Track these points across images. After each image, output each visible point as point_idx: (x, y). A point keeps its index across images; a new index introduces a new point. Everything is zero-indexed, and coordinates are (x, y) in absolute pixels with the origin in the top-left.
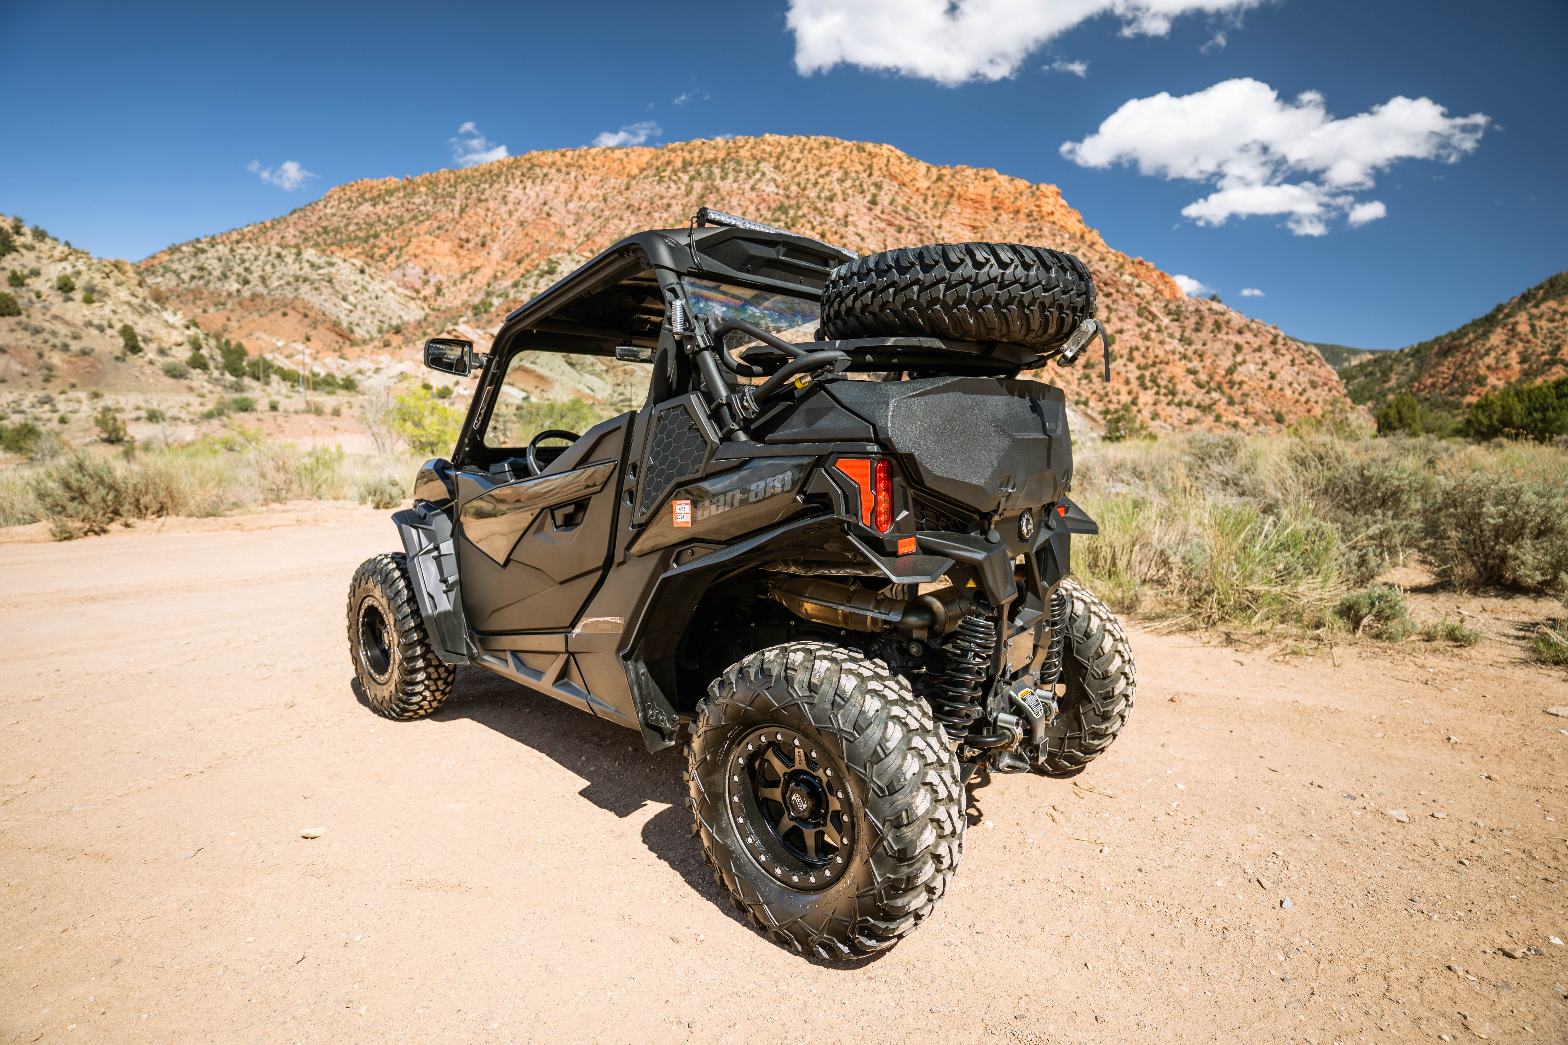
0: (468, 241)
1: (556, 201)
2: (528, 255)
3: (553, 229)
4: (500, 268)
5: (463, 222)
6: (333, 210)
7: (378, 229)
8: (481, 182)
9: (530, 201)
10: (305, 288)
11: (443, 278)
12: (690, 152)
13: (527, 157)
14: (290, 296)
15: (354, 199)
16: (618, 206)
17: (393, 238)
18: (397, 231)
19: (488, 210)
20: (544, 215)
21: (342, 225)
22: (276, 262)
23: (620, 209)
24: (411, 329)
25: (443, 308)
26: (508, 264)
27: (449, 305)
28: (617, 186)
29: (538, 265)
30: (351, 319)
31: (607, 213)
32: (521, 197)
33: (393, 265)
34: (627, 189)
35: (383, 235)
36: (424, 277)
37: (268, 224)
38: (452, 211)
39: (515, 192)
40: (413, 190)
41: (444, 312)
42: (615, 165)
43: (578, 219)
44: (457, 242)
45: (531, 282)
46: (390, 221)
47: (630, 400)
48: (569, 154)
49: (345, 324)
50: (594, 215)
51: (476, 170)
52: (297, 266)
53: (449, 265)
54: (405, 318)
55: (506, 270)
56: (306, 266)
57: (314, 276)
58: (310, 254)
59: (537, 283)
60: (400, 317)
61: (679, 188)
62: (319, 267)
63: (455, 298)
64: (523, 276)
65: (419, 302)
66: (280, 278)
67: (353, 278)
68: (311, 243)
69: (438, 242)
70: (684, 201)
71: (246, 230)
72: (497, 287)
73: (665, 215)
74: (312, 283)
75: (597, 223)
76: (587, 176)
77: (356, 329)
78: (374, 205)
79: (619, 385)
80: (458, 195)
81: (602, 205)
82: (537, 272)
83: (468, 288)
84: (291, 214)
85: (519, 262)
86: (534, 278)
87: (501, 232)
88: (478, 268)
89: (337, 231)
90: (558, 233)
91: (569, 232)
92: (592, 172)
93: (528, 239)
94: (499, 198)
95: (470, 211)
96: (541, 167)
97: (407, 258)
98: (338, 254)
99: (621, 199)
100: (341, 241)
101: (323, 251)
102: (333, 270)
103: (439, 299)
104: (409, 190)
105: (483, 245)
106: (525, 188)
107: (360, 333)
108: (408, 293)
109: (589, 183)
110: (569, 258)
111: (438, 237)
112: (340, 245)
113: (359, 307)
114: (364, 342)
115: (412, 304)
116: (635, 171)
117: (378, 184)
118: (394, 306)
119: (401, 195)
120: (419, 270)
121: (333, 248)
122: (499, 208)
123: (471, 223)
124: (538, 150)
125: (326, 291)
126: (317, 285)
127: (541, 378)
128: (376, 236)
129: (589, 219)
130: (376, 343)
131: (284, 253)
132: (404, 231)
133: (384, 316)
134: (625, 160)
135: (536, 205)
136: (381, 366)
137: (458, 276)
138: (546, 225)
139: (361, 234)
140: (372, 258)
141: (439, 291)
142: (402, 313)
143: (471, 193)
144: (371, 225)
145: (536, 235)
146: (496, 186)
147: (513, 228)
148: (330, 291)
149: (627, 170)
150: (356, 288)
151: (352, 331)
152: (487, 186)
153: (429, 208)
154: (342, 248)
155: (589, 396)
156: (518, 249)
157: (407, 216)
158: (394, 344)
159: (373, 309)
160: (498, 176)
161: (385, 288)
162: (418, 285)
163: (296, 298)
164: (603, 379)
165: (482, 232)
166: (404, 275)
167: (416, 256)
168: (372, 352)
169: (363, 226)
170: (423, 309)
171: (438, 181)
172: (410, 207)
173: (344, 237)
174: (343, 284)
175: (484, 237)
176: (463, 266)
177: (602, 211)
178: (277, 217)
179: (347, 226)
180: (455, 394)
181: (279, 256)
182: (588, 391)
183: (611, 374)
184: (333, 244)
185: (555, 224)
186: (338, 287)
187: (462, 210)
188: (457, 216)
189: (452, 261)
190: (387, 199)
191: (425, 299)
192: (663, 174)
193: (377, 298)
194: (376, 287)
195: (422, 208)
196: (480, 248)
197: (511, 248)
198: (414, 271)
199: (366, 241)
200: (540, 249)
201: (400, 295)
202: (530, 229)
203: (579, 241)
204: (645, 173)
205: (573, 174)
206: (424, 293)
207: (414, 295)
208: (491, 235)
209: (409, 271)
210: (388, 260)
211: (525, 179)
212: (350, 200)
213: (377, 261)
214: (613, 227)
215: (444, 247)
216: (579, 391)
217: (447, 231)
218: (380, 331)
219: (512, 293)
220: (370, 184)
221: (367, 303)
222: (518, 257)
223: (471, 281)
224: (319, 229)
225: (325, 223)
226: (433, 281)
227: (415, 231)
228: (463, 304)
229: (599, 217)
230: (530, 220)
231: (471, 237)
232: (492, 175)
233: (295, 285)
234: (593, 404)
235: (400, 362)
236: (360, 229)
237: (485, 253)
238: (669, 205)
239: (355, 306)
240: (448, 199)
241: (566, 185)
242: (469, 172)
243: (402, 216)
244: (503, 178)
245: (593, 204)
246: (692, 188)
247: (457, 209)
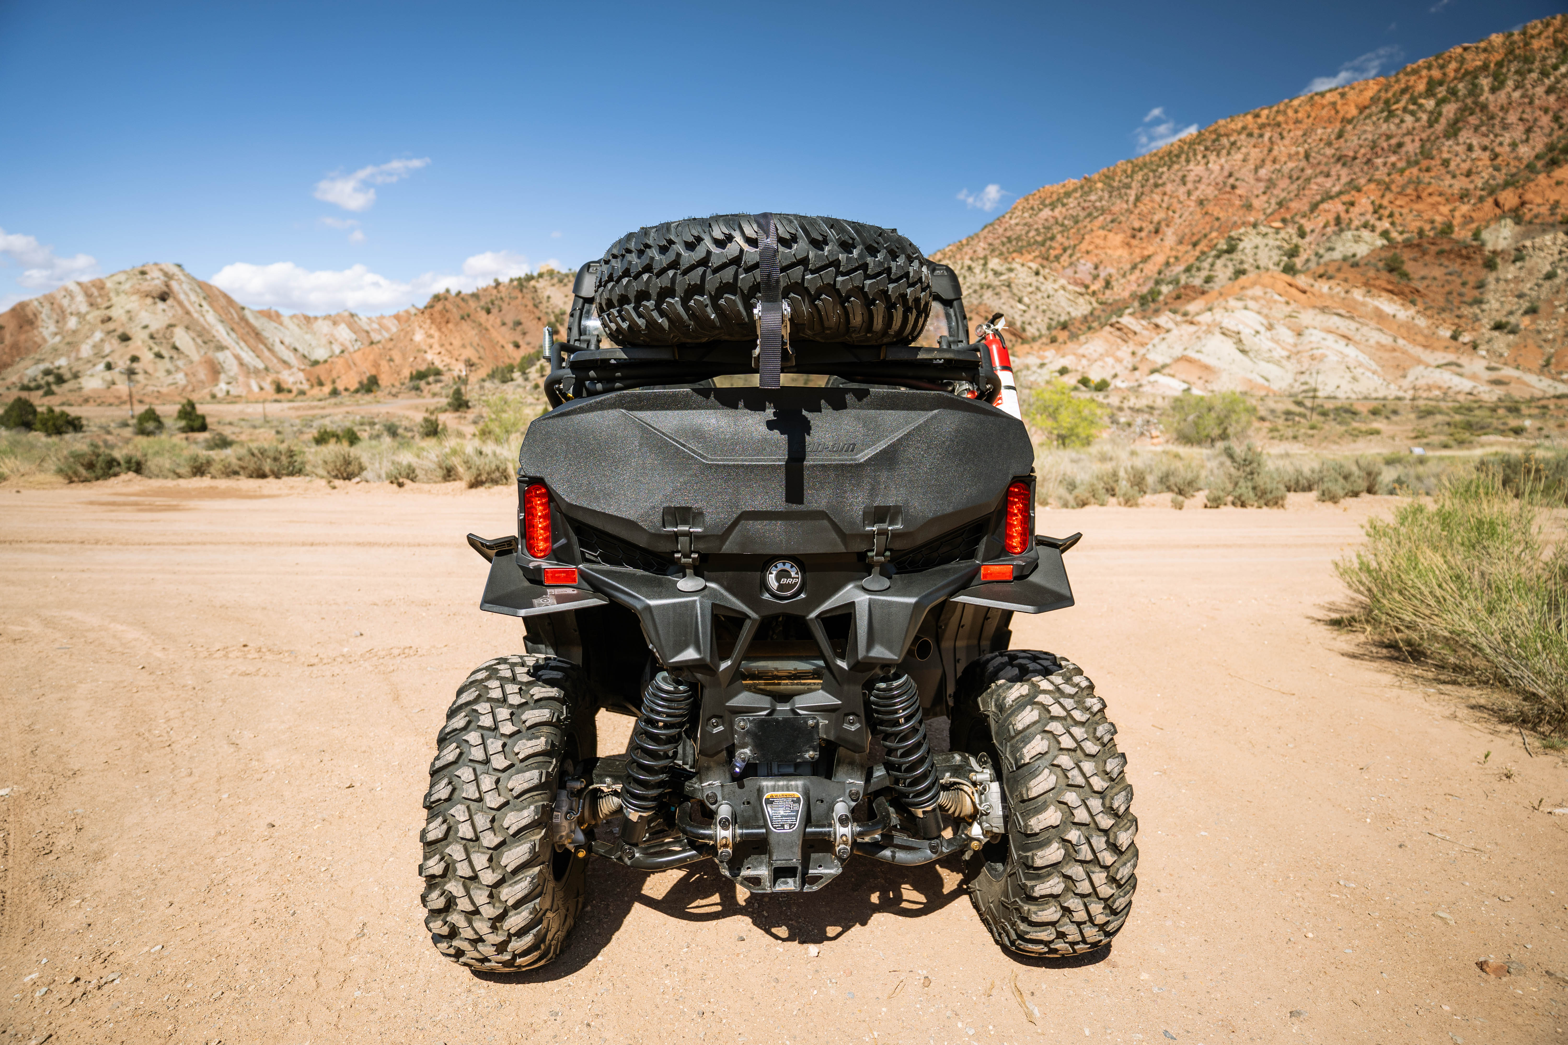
0: (1141, 230)
1: (1244, 170)
2: (1205, 236)
3: (1238, 202)
4: (1174, 253)
5: (1137, 211)
6: (1017, 221)
7: (1055, 231)
8: (1159, 166)
9: (1213, 176)
10: (988, 294)
11: (1112, 271)
12: (1442, 67)
13: (1212, 128)
14: (976, 302)
15: (1036, 207)
16: (1325, 160)
17: (1068, 238)
18: (1073, 231)
19: (1165, 194)
20: (1228, 189)
21: (1023, 232)
22: (967, 274)
23: (1326, 164)
24: (1077, 324)
25: (1110, 301)
26: (1183, 248)
27: (1117, 298)
28: (1324, 137)
29: (1216, 245)
30: (1024, 319)
31: (1309, 172)
32: (1201, 174)
33: (1066, 264)
34: (1340, 136)
35: (1059, 237)
36: (1094, 272)
37: (964, 242)
38: (1127, 202)
39: (1196, 169)
40: (1090, 188)
41: (1111, 304)
42: (1324, 112)
43: (1271, 184)
44: (1129, 232)
45: (1206, 265)
46: (1066, 222)
47: (1315, 390)
48: (1265, 112)
49: (1018, 324)
50: (1290, 177)
51: (1155, 155)
52: (983, 275)
53: (1120, 257)
54: (1073, 314)
55: (1180, 255)
56: (990, 274)
57: (996, 283)
58: (994, 263)
59: (1212, 265)
60: (1069, 313)
61: (1418, 120)
62: (1001, 274)
63: (1124, 290)
64: (1198, 259)
65: (1087, 297)
66: (969, 288)
67: (1028, 280)
68: (997, 253)
69: (1111, 235)
70: (1424, 136)
71: (947, 249)
72: (1168, 273)
73: (1393, 158)
74: (994, 289)
75: (1295, 186)
76: (1285, 134)
77: (1028, 327)
78: (1052, 210)
79: (1302, 373)
80: (1134, 185)
81: (1304, 163)
82: (1214, 253)
83: (1138, 278)
84: (983, 229)
85: (1195, 245)
86: (1210, 260)
87: (1177, 215)
88: (1149, 257)
89: (1019, 239)
90: (1243, 206)
91: (1256, 203)
92: (1292, 126)
93: (1207, 218)
94: (1178, 179)
95: (1146, 199)
96: (1227, 135)
97: (1079, 255)
98: (1017, 260)
99: (1329, 151)
100: (1022, 247)
101: (1006, 259)
102: (1012, 275)
103: (1108, 292)
104: (1086, 189)
105: (1157, 231)
106: (1207, 163)
107: (1031, 331)
108: (1078, 289)
109: (1287, 142)
110: (1254, 232)
111: (1110, 231)
112: (1020, 251)
113: (1032, 307)
114: (1034, 339)
115: (1081, 300)
116: (1353, 111)
117: (1058, 188)
118: (1064, 303)
119: (1078, 195)
120: (1090, 266)
121: (1014, 255)
122: (1177, 190)
123: (1145, 211)
124: (1224, 117)
125: (1005, 295)
126: (998, 290)
127: (1206, 368)
128: (1052, 238)
129: (1284, 183)
130: (1044, 340)
131: (973, 265)
132: (1078, 230)
133: (1054, 313)
134: (1340, 102)
135: (1220, 180)
136: (1046, 361)
137: (1127, 267)
138: (1229, 200)
139: (1039, 239)
140: (1047, 259)
141: (1108, 285)
142: (1071, 309)
143: (1147, 180)
144: (1048, 228)
145: (1216, 212)
146: (1176, 167)
147: (1191, 209)
148: (1008, 294)
149: (1341, 115)
150: (1030, 289)
151: (1024, 330)
152: (1165, 169)
153: (1104, 203)
154: (1022, 254)
155: (1262, 387)
156: (1195, 230)
157: (1082, 214)
158: (1060, 340)
159: (1045, 307)
160: (1178, 156)
161: (1056, 286)
162: (1088, 280)
163: (980, 304)
164: (1282, 367)
165: (1156, 218)
166: (1076, 272)
167: (1088, 252)
168: (1040, 349)
169: (1042, 230)
170: (1091, 303)
171: (1115, 173)
172: (1086, 205)
173: (1025, 243)
174: (1021, 287)
175: (1159, 223)
176: (1134, 256)
177: (1303, 170)
178: (972, 234)
179: (1028, 232)
180: (1112, 386)
181: (970, 268)
182: (1261, 381)
183: (1293, 360)
184: (1014, 251)
185: (1240, 196)
186: (1015, 291)
187: (1138, 199)
188: (1131, 206)
189: (1123, 253)
190: (1065, 201)
191: (1094, 293)
192: (1394, 107)
193: (1048, 297)
194: (1049, 287)
195: (1098, 204)
196: (1153, 235)
197: (1187, 231)
198: (1085, 267)
199: (1043, 244)
200: (1220, 227)
201: (1069, 292)
202: (1210, 207)
203: (1269, 211)
204: (1367, 111)
205: (1267, 136)
206: (1093, 288)
207: (1083, 290)
208: (1165, 220)
209: (1081, 268)
210: (1062, 259)
211: (1208, 153)
212: (1032, 208)
213: (1052, 262)
214: (1315, 187)
215: (1117, 239)
216: (1250, 381)
217: (1120, 223)
218: (1049, 328)
219: (1183, 280)
220: (1051, 189)
221: (1039, 303)
222: (1195, 239)
223: (1142, 271)
224: (1005, 240)
225: (1009, 234)
226: (1103, 275)
227: (1089, 228)
228: (1131, 295)
229: (1298, 179)
230: (1211, 197)
231: (1144, 225)
232: (1171, 157)
233: (980, 292)
234: (1267, 396)
235: (1063, 356)
236: (1039, 234)
237: (1158, 240)
238: (1400, 145)
239: (1028, 306)
240: (1123, 191)
241: (1257, 150)
242: (1147, 159)
243: (1078, 215)
244: (1183, 157)
245: (1291, 165)
246: (1440, 114)
247: (1132, 199)
